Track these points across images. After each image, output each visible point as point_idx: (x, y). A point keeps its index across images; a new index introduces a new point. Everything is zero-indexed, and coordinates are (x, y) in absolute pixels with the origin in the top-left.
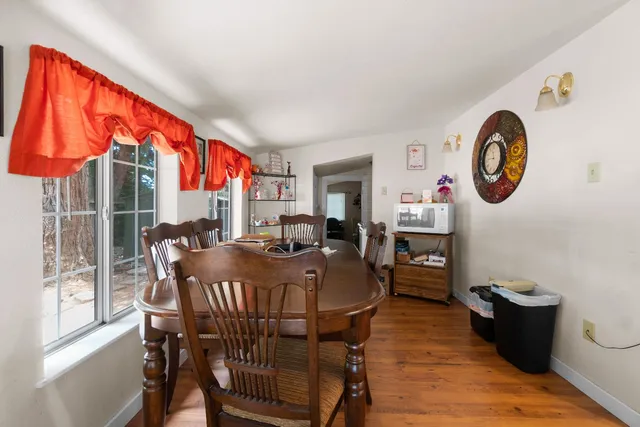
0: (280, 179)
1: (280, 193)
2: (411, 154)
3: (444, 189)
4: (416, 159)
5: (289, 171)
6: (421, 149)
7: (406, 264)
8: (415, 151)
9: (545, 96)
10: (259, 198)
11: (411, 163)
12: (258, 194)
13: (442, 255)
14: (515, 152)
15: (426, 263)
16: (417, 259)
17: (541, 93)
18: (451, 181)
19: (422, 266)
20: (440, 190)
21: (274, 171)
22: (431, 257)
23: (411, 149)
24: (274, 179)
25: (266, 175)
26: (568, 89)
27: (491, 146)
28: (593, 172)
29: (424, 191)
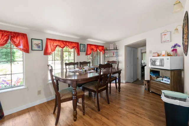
0: (113, 51)
1: (113, 55)
2: (163, 36)
3: (175, 50)
4: (166, 38)
6: (168, 33)
7: (154, 80)
8: (165, 35)
11: (163, 40)
13: (169, 79)
15: (162, 81)
16: (158, 79)
19: (160, 82)
20: (173, 50)
21: (111, 49)
22: (164, 79)
23: (163, 34)
24: (111, 51)
25: (109, 50)
29: (163, 51)
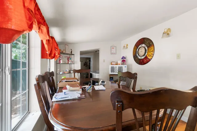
0: (68, 56)
1: (68, 61)
2: (112, 49)
3: (124, 60)
4: (113, 51)
5: (71, 52)
6: (115, 48)
8: (113, 48)
9: (165, 34)
10: (61, 63)
12: (61, 61)
14: (150, 50)
16: (117, 83)
17: (164, 33)
18: (125, 58)
20: (122, 61)
21: (67, 52)
23: (112, 47)
24: (66, 55)
25: (64, 54)
26: (169, 33)
27: (141, 48)
28: (178, 56)
29: (118, 61)
